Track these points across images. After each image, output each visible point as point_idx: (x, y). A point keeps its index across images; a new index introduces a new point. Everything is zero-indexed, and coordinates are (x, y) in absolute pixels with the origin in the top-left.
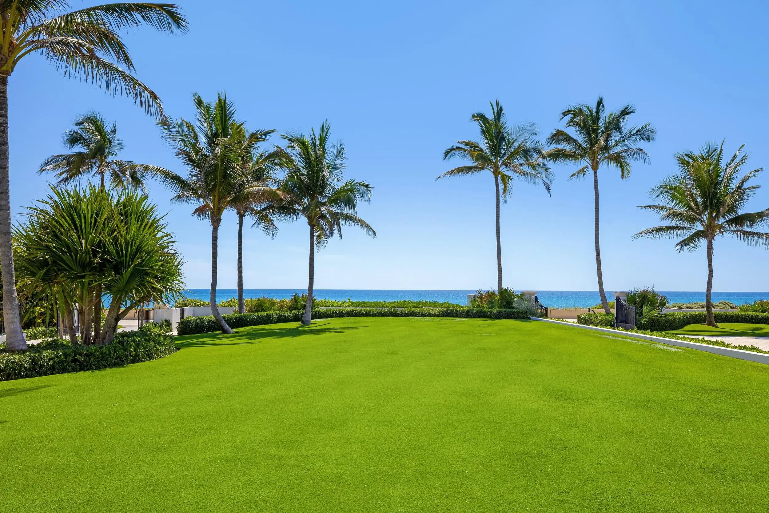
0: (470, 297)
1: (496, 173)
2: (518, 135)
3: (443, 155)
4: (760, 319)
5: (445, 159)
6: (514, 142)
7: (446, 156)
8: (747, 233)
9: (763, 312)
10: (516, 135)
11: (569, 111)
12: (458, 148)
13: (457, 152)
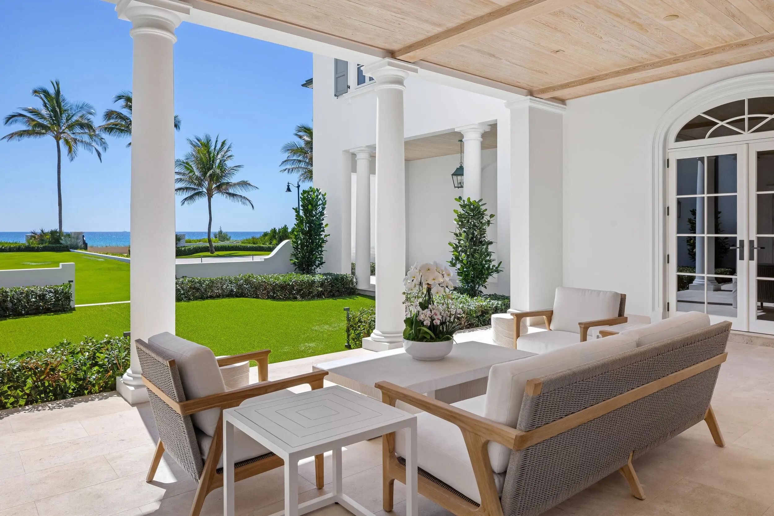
0: (27, 236)
1: (57, 138)
2: (76, 111)
3: (5, 121)
4: (249, 248)
5: (6, 123)
6: (72, 116)
7: (7, 121)
8: (230, 194)
9: (254, 244)
10: (75, 111)
11: (123, 96)
12: (21, 115)
13: (21, 118)
